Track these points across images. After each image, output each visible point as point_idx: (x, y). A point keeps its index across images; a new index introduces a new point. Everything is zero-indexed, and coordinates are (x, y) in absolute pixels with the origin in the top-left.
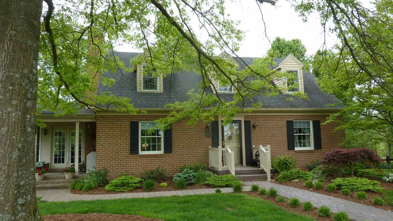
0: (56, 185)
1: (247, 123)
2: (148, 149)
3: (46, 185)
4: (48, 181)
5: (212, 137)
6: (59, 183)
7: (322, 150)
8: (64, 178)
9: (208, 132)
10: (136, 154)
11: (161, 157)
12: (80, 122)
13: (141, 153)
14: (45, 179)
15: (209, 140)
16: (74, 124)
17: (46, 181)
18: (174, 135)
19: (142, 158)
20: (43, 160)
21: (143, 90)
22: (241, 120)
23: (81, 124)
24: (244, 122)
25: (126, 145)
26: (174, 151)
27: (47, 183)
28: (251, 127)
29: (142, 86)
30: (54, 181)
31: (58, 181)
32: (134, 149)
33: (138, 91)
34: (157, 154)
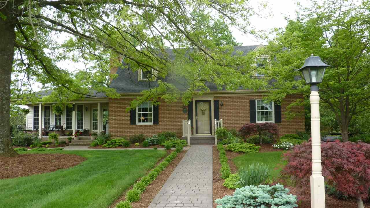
0: (84, 143)
1: (216, 102)
2: (143, 121)
3: (79, 143)
4: (81, 141)
5: (188, 113)
6: (87, 142)
7: (281, 124)
8: (90, 139)
9: (185, 109)
10: (134, 124)
11: (151, 127)
12: (100, 103)
13: (138, 123)
14: (80, 139)
15: (186, 115)
16: (97, 104)
17: (79, 141)
18: (160, 111)
19: (138, 127)
20: (85, 128)
21: (142, 79)
22: (211, 100)
23: (101, 104)
24: (214, 102)
25: (128, 119)
26: (160, 123)
27: (80, 142)
28: (219, 105)
29: (141, 77)
30: (84, 141)
31: (87, 141)
32: (133, 121)
33: (138, 80)
34: (148, 125)
